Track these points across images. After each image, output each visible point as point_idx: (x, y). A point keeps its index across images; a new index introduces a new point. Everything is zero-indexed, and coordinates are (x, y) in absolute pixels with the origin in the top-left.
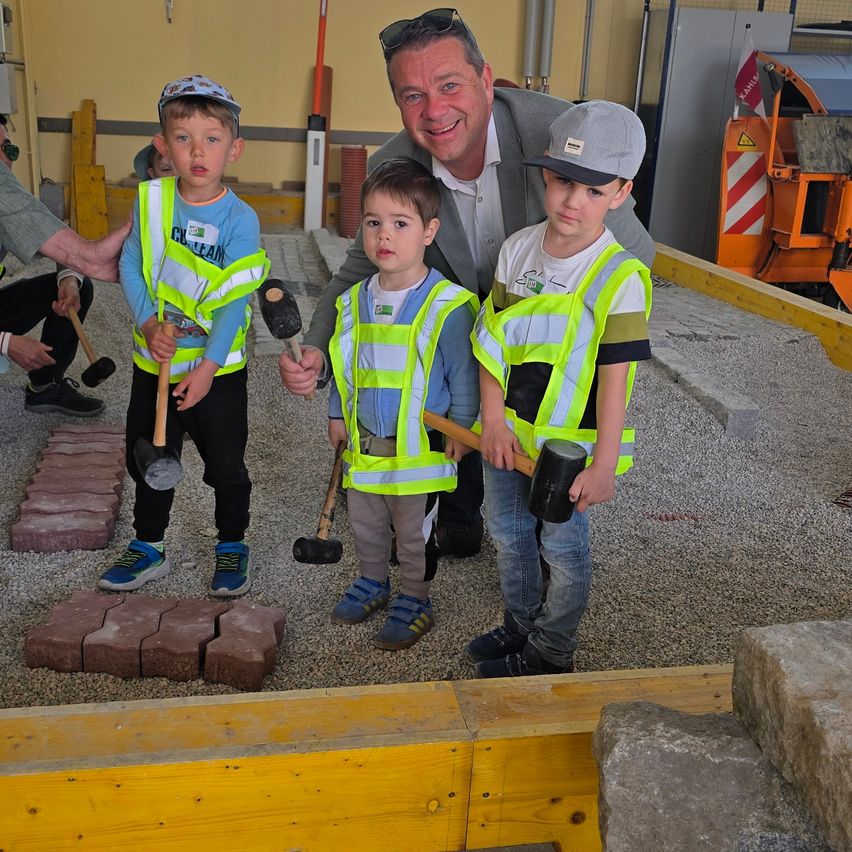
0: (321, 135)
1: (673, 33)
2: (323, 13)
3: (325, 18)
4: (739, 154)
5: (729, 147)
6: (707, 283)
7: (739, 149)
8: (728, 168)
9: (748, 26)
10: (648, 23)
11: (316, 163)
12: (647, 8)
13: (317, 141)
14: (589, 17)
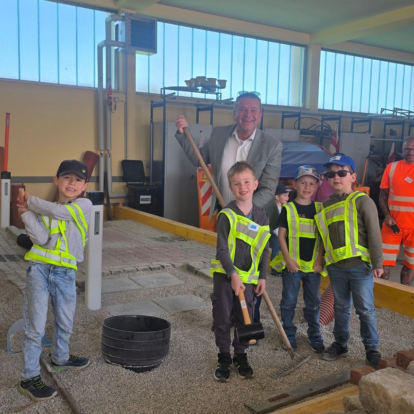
0: (8, 181)
1: (166, 132)
2: (8, 125)
3: (9, 126)
4: (204, 182)
5: (199, 180)
6: (204, 238)
7: (203, 180)
8: (201, 188)
9: (201, 132)
10: (153, 128)
11: (6, 194)
12: (152, 121)
13: (6, 184)
14: (126, 124)
